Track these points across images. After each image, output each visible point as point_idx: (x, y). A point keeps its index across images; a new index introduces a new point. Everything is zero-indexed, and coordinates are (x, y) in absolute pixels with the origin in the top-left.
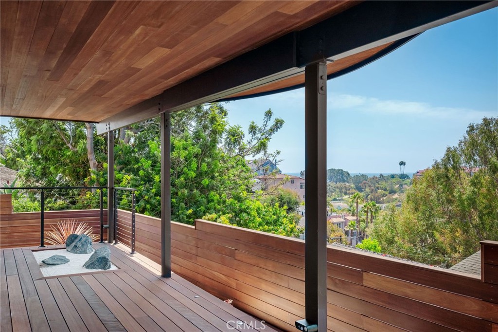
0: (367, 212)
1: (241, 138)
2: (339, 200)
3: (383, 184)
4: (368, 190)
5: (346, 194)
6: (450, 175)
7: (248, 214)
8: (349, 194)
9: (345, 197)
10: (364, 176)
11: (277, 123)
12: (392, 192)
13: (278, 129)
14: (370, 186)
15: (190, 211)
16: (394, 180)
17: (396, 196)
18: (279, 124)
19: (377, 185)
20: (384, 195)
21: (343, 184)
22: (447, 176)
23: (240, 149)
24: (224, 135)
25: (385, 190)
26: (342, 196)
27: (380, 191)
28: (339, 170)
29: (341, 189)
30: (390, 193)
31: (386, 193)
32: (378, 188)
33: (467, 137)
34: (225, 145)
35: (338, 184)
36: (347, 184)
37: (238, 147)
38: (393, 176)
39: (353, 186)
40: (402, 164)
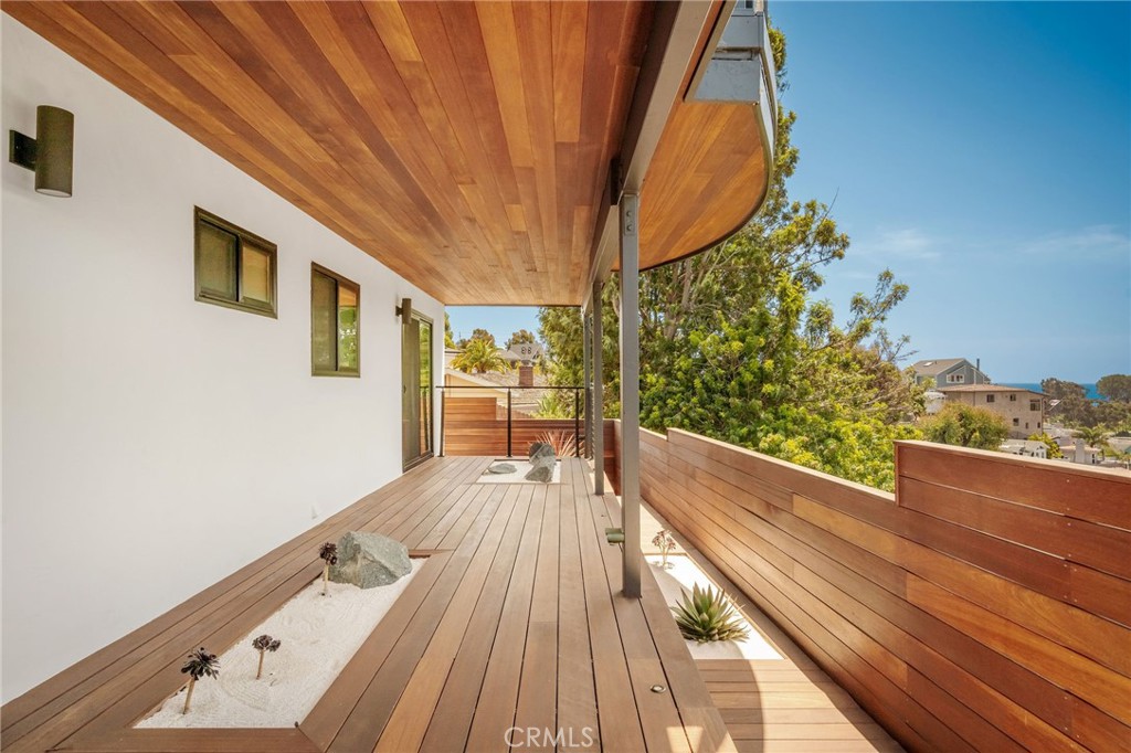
1: (829, 319)
7: (840, 440)
11: (896, 292)
13: (899, 302)
15: (745, 430)
18: (899, 294)
23: (830, 337)
24: (804, 317)
34: (806, 331)
37: (826, 334)
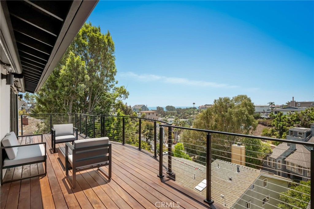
0: (181, 124)
2: (171, 117)
3: (187, 111)
4: (181, 113)
5: (174, 115)
6: (208, 117)
8: (175, 115)
9: (173, 116)
10: (180, 109)
12: (191, 114)
14: (182, 112)
16: (191, 110)
17: (192, 116)
19: (185, 112)
20: (187, 116)
21: (172, 111)
22: (207, 117)
25: (188, 113)
26: (172, 116)
27: (186, 114)
28: (171, 106)
29: (172, 113)
30: (189, 115)
31: (188, 114)
32: (185, 113)
33: (214, 104)
35: (171, 112)
36: (174, 111)
38: (191, 108)
39: (176, 112)
40: (194, 104)
